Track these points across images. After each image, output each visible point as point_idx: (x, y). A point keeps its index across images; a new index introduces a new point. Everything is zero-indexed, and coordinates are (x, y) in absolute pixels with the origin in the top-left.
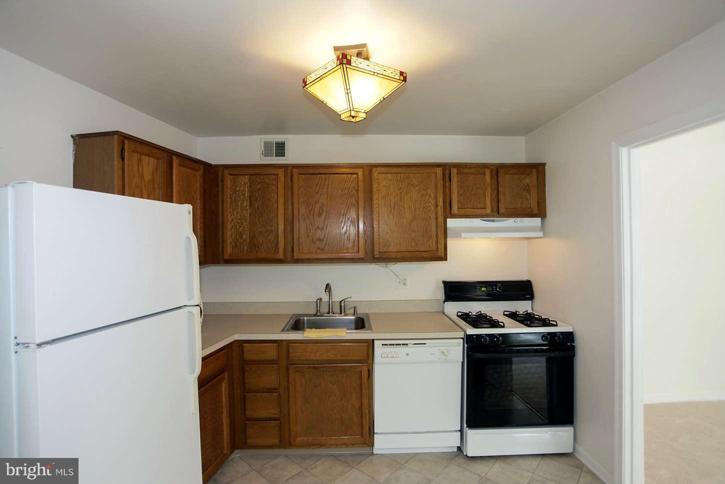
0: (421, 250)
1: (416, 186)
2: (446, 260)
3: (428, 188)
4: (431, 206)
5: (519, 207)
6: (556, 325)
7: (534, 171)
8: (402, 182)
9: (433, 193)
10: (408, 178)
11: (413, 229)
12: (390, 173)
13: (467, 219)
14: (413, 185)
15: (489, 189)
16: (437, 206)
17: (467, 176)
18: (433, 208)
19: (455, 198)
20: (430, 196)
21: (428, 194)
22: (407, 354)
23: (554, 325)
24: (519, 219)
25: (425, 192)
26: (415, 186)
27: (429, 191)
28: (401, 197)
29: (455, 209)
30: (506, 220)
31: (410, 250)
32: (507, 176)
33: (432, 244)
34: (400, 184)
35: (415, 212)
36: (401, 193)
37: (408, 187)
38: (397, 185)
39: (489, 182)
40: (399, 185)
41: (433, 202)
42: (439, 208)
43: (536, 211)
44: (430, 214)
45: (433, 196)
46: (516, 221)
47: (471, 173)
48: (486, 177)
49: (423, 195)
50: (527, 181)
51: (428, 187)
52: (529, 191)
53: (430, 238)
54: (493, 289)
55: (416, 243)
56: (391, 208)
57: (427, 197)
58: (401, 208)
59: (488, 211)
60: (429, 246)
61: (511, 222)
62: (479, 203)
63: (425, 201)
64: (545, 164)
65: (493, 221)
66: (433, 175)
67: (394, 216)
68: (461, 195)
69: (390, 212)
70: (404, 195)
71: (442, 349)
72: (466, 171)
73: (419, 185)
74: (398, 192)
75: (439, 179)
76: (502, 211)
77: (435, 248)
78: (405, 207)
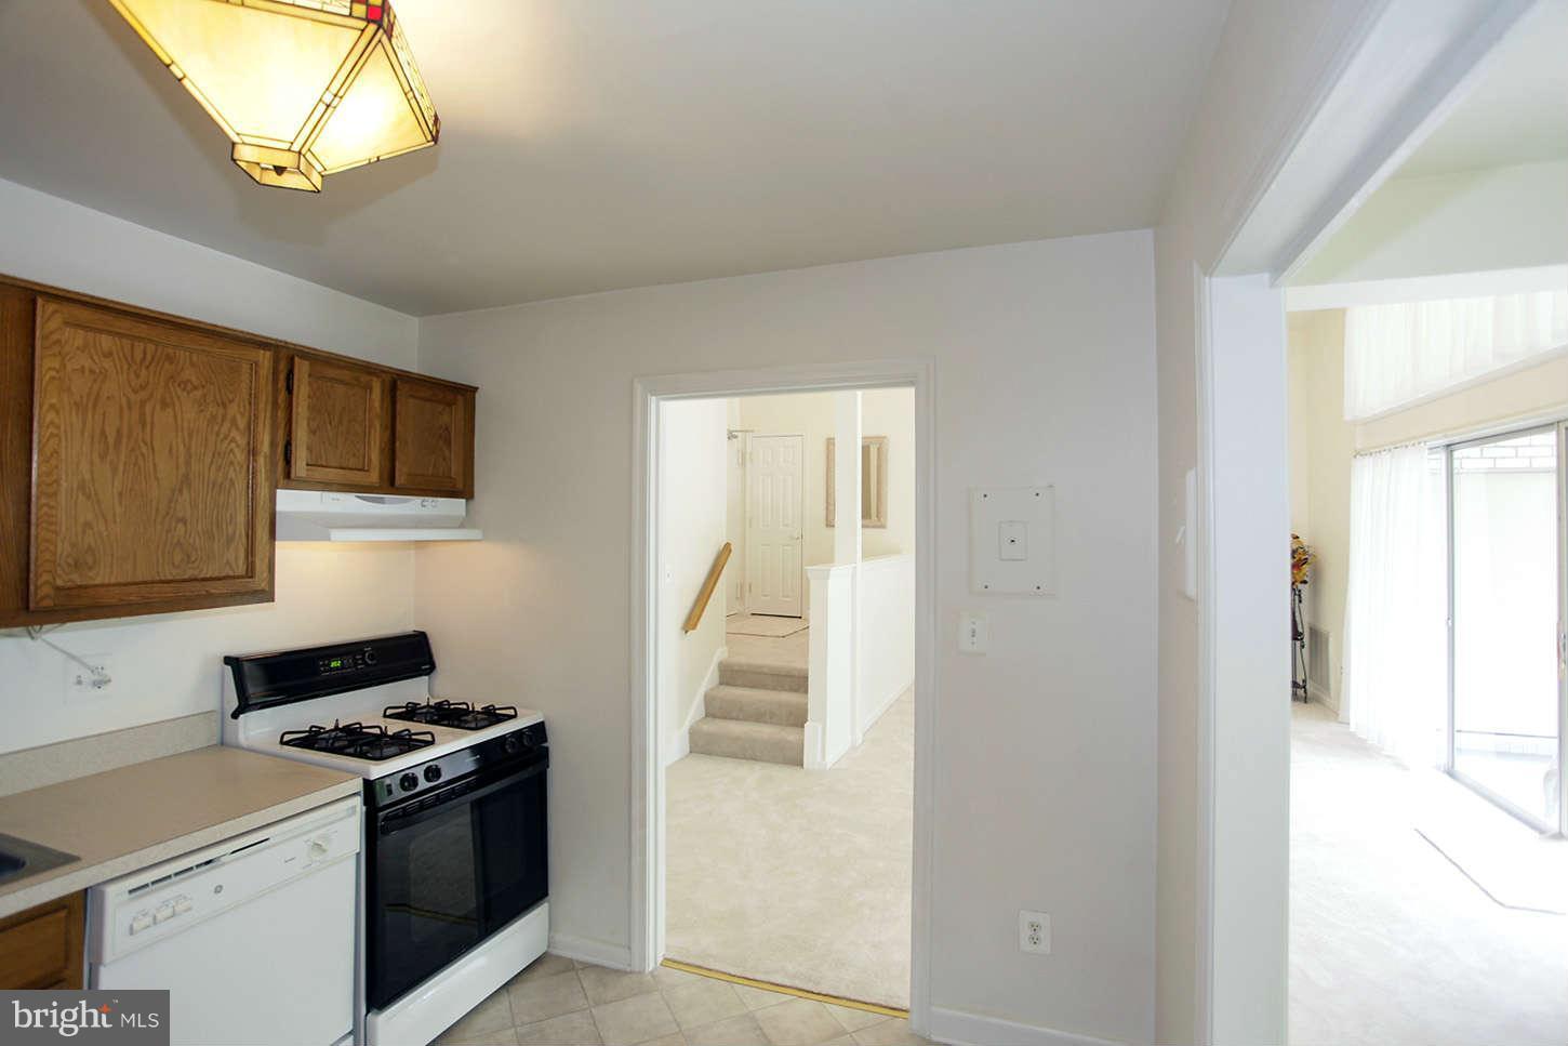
0: (202, 576)
1: (195, 388)
2: (273, 601)
3: (230, 402)
4: (236, 450)
5: (430, 472)
6: (515, 716)
7: (460, 398)
8: (147, 367)
9: (242, 415)
10: (170, 359)
11: (180, 515)
12: (109, 333)
13: (326, 494)
14: (184, 384)
15: (377, 424)
16: (252, 452)
17: (329, 384)
18: (240, 456)
19: (301, 435)
20: (234, 422)
21: (229, 417)
22: (218, 889)
23: (510, 717)
24: (431, 499)
25: (221, 411)
26: (189, 387)
27: (233, 410)
28: (142, 415)
29: (300, 467)
30: (406, 501)
31: (170, 578)
32: (411, 401)
33: (236, 559)
34: (144, 372)
35: (188, 463)
36: (143, 403)
37: (167, 385)
38: (132, 376)
39: (378, 410)
40: (138, 376)
41: (242, 441)
42: (261, 460)
43: (460, 486)
44: (232, 474)
45: (242, 423)
46: (425, 503)
47: (341, 382)
48: (374, 396)
49: (214, 417)
50: (445, 418)
51: (231, 397)
52: (448, 442)
53: (230, 540)
54: (355, 659)
55: (189, 557)
56: (106, 443)
57: (227, 425)
58: (144, 450)
59: (374, 477)
60: (228, 562)
61: (413, 506)
62: (354, 455)
63: (218, 435)
64: (477, 388)
65: (381, 501)
66: (245, 367)
67: (115, 470)
68: (314, 432)
69: (103, 457)
70: (154, 408)
71: (313, 836)
72: (331, 372)
73: (203, 387)
74: (133, 397)
75: (262, 381)
76: (400, 480)
77: (241, 569)
78: (156, 445)
